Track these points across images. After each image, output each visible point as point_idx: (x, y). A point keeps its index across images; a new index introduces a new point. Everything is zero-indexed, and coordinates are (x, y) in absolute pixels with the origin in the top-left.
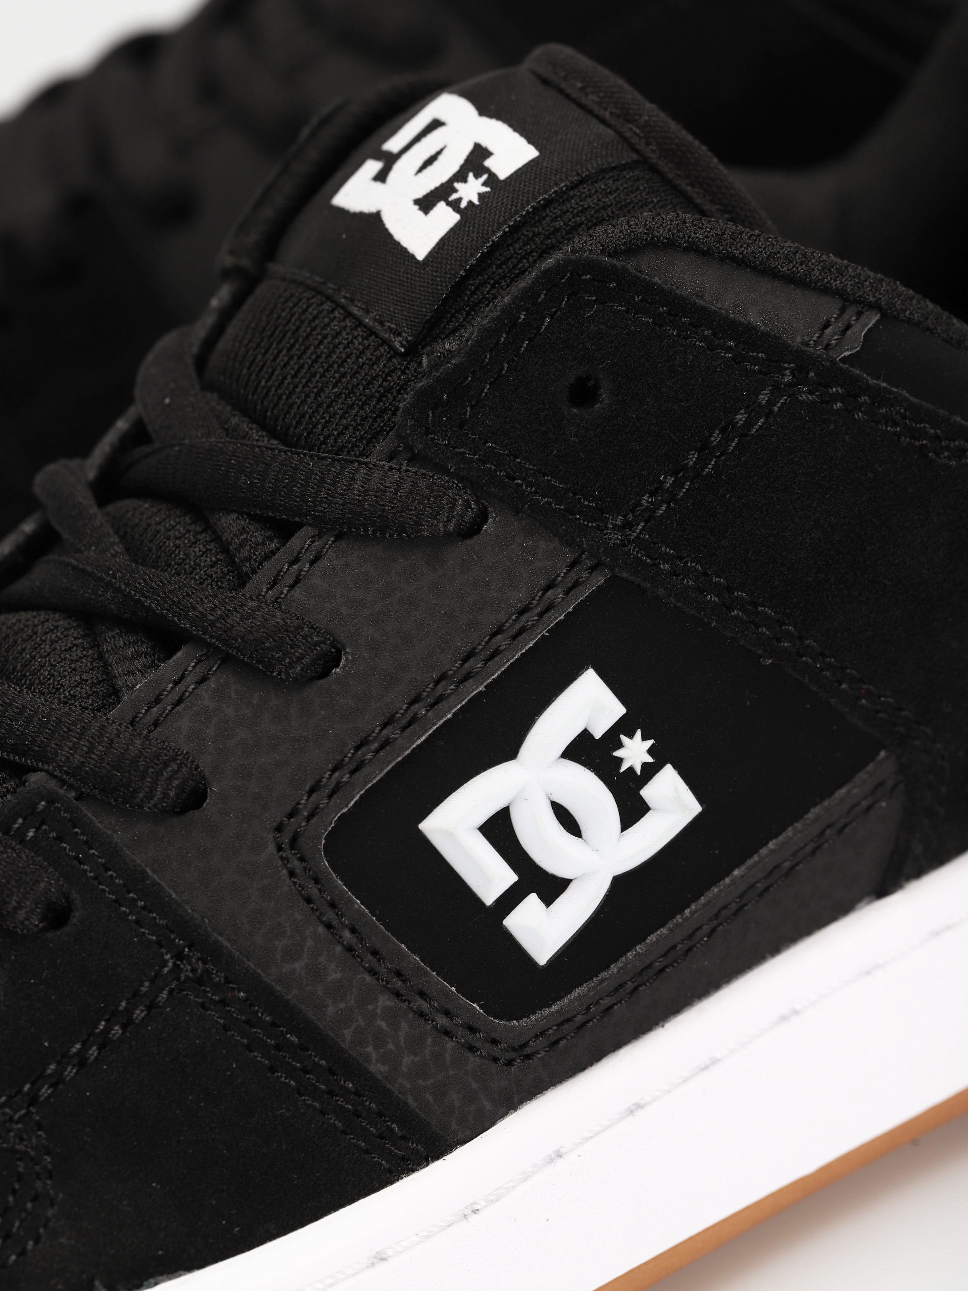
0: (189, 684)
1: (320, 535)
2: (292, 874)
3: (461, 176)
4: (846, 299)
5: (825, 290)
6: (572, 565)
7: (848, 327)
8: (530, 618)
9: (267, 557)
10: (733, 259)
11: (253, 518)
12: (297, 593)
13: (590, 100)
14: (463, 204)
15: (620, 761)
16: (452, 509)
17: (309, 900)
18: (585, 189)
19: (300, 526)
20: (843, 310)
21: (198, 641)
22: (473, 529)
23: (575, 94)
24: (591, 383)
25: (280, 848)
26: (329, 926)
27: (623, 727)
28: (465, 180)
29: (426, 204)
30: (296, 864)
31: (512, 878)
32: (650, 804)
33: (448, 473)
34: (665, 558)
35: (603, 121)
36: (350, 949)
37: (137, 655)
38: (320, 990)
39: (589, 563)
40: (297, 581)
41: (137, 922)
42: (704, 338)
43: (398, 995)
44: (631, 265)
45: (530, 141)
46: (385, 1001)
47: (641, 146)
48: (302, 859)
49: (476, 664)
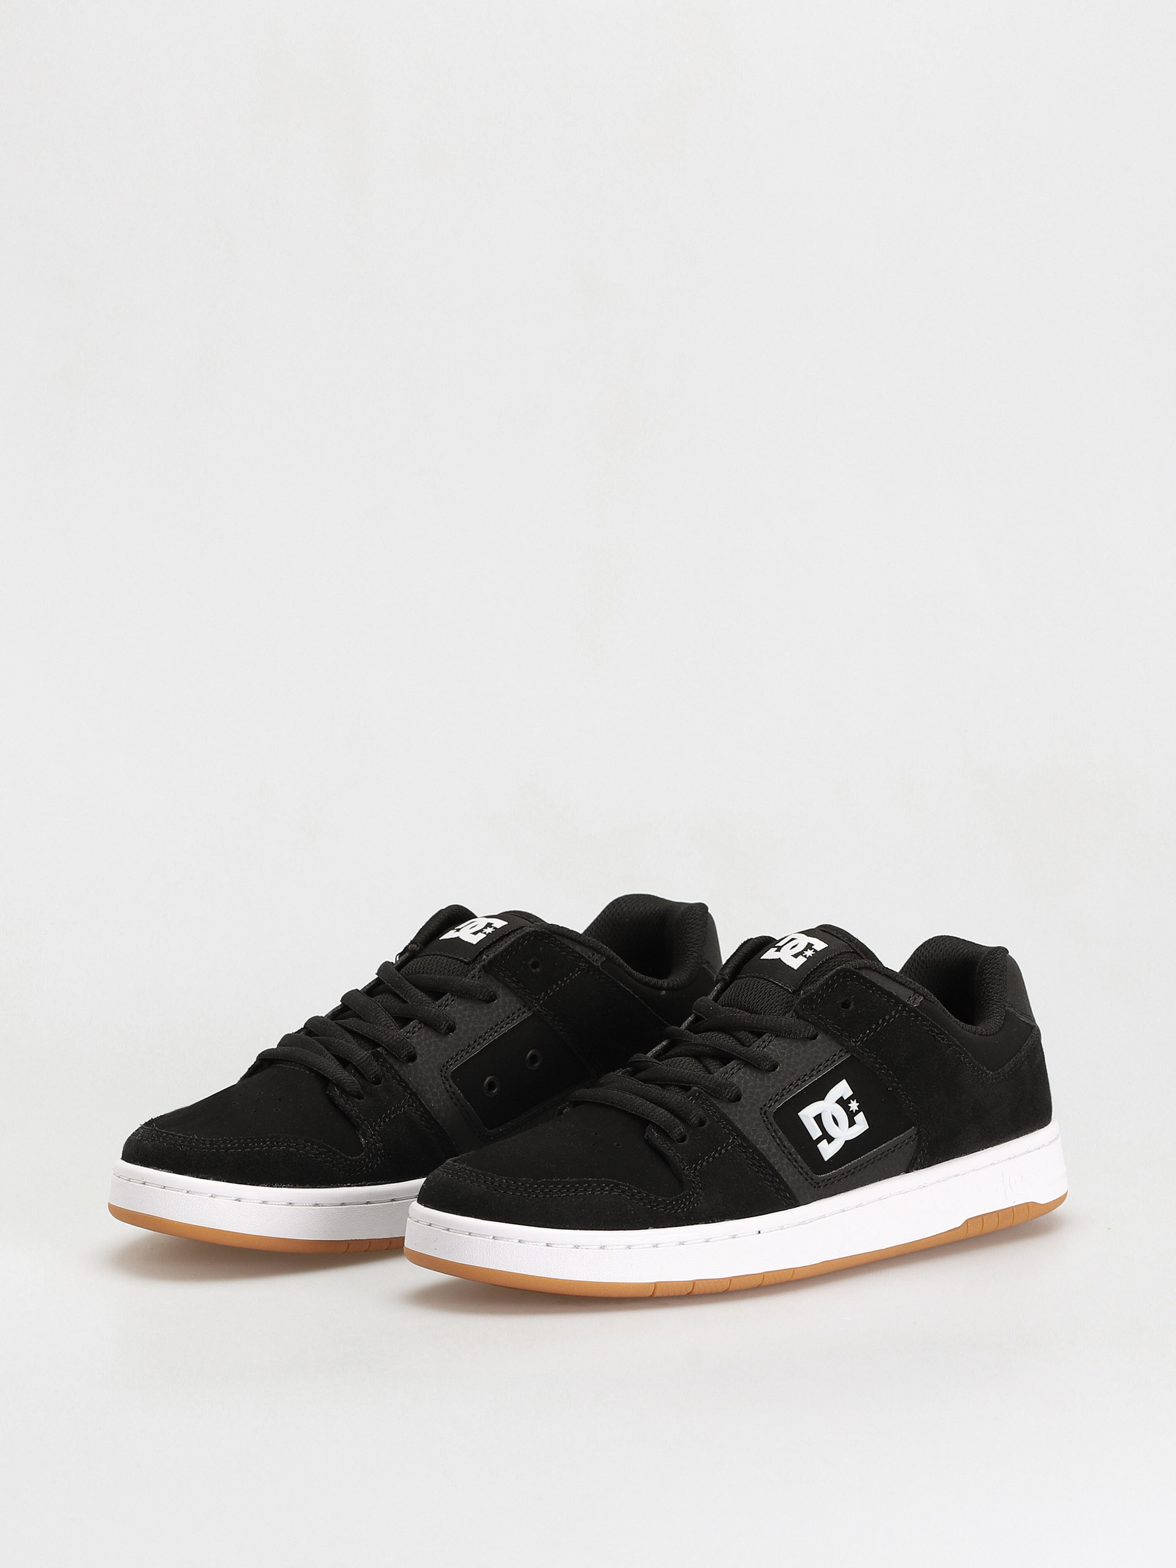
0: (735, 1070)
1: (771, 1036)
2: (764, 1121)
3: (806, 949)
4: (916, 992)
5: (910, 988)
6: (841, 1051)
7: (916, 999)
8: (829, 1063)
9: (754, 1042)
10: (886, 975)
11: (749, 1032)
12: (765, 1049)
13: (840, 936)
14: (807, 956)
15: (850, 1107)
16: (809, 1030)
17: (768, 1129)
18: (842, 956)
19: (765, 1033)
20: (914, 995)
21: (738, 1059)
22: (814, 1037)
23: (834, 934)
24: (848, 1002)
25: (761, 1114)
26: (773, 1137)
27: (851, 1098)
28: (807, 951)
29: (796, 956)
30: (765, 1119)
31: (820, 1134)
32: (856, 1122)
33: (808, 1021)
34: (866, 1052)
35: (844, 941)
36: (778, 1144)
37: (716, 1065)
38: (770, 1154)
39: (846, 1051)
40: (765, 1047)
41: (723, 1127)
42: (879, 994)
43: (789, 1160)
44: (860, 972)
45: (825, 943)
46: (786, 1160)
47: (855, 948)
48: (767, 1118)
49: (814, 1073)
